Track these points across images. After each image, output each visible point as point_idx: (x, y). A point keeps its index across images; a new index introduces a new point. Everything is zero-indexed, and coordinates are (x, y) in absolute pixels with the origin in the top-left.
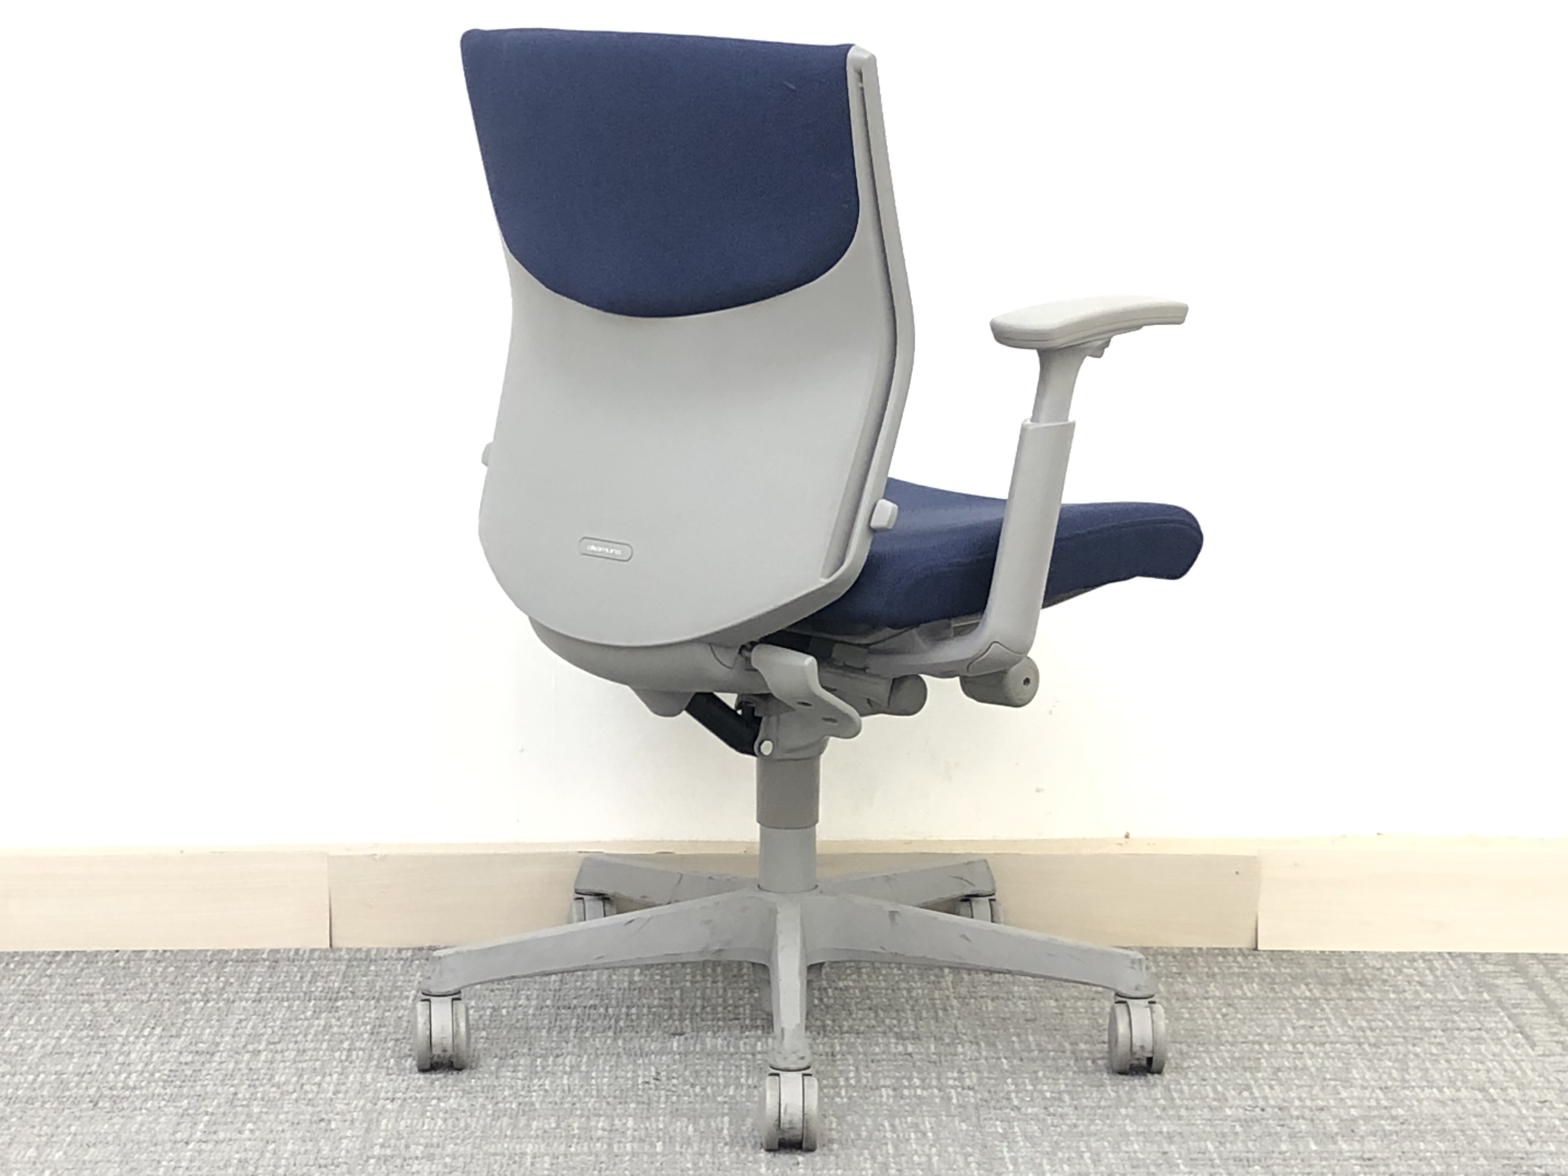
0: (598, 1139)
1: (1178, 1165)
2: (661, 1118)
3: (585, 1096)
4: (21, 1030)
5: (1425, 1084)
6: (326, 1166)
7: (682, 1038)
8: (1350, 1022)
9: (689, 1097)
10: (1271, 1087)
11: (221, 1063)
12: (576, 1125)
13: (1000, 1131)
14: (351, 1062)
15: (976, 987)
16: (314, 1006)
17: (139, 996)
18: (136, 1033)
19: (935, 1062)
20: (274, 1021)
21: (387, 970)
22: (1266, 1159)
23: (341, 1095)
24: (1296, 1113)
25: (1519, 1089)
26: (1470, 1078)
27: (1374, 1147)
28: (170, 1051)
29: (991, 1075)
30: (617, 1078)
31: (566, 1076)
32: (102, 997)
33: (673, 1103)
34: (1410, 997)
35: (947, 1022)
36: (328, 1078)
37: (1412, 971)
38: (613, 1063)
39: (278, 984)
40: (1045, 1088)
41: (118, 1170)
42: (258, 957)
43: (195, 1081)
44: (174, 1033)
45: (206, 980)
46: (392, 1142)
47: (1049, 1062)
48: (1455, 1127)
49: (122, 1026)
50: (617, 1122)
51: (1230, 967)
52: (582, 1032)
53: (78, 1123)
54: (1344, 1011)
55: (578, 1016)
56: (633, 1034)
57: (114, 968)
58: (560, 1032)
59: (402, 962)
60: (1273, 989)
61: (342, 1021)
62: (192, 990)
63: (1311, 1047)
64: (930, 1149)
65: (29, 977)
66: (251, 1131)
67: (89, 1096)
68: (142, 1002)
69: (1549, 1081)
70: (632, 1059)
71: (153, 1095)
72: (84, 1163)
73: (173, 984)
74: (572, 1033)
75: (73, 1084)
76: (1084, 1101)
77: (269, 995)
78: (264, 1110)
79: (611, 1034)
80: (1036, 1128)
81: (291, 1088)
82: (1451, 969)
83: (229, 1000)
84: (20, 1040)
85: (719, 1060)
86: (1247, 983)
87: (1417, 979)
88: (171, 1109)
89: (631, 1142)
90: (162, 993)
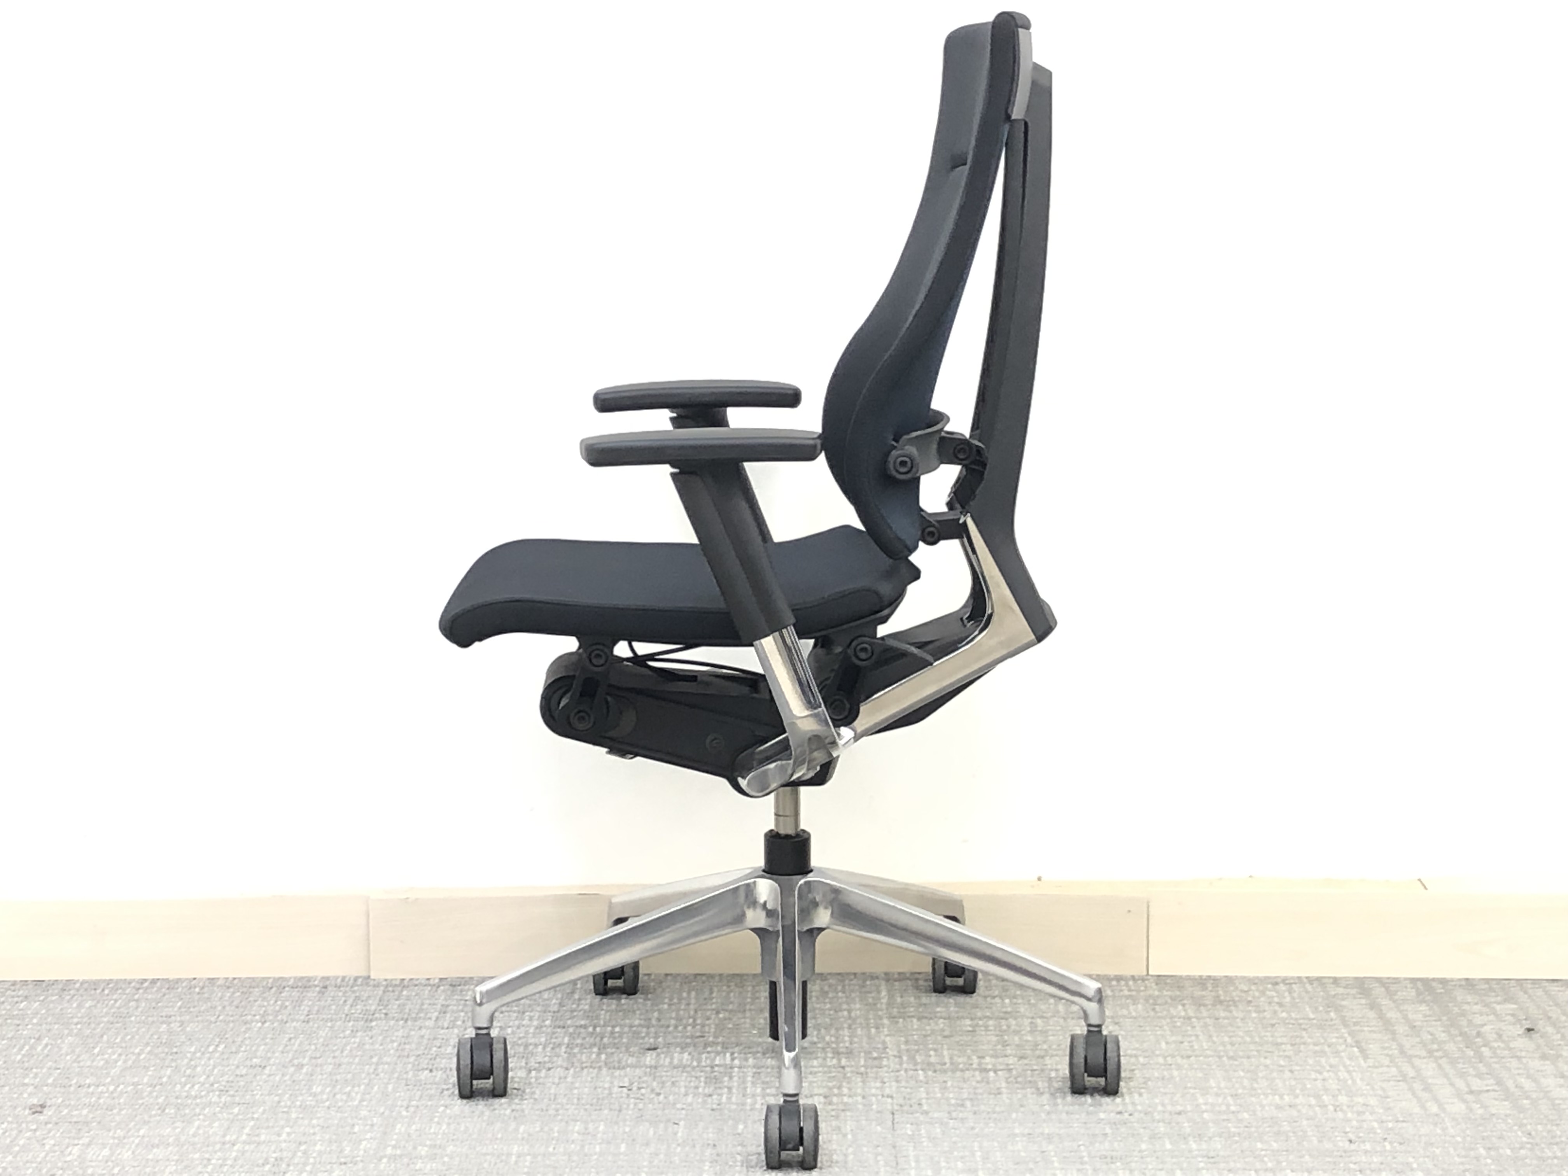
0: (573, 1142)
1: (1053, 1162)
2: (628, 1123)
3: (567, 1104)
4: (108, 1047)
5: (1269, 1091)
6: (345, 1163)
7: (654, 1053)
8: (1215, 1039)
9: (654, 1104)
10: (1140, 1095)
11: (270, 1075)
12: (556, 1129)
13: (910, 1132)
14: (377, 1075)
15: (905, 1008)
16: (353, 1026)
17: (208, 1018)
18: (203, 1049)
19: (862, 1074)
20: (318, 1039)
21: (416, 995)
22: (1126, 1156)
23: (365, 1103)
24: (1157, 1116)
25: (1347, 1095)
26: (1309, 1086)
27: (1219, 1147)
28: (228, 1066)
29: (907, 1085)
30: (595, 1088)
31: (554, 1086)
32: (179, 1019)
33: (640, 1110)
34: (1268, 1016)
35: (877, 1039)
36: (356, 1089)
37: (1274, 994)
38: (594, 1075)
39: (324, 1007)
40: (951, 1095)
41: (174, 1168)
42: (311, 983)
43: (246, 1091)
44: (234, 1049)
45: (265, 1004)
46: (403, 1143)
47: (958, 1074)
48: (1289, 1129)
49: (191, 1045)
50: (591, 1126)
51: (1121, 991)
52: (572, 1049)
53: (147, 1127)
54: (1211, 1028)
55: (571, 1034)
56: (614, 1050)
57: (190, 994)
58: (553, 1049)
59: (429, 988)
60: (1154, 1009)
61: (374, 1039)
62: (253, 1013)
63: (1179, 1060)
64: (847, 1149)
65: (120, 1001)
66: (289, 1134)
67: (158, 1104)
68: (211, 1022)
69: (1373, 1089)
70: (611, 1071)
71: (210, 1103)
72: (148, 1160)
73: (237, 1007)
74: (563, 1049)
75: (145, 1094)
76: (982, 1107)
77: (316, 1016)
78: (301, 1116)
79: (595, 1050)
80: (938, 1130)
81: (325, 1097)
82: (1307, 992)
83: (282, 1020)
84: (106, 1056)
85: (683, 1072)
86: (1134, 1004)
87: (1276, 1000)
88: (225, 1114)
89: (600, 1144)
90: (228, 1015)
